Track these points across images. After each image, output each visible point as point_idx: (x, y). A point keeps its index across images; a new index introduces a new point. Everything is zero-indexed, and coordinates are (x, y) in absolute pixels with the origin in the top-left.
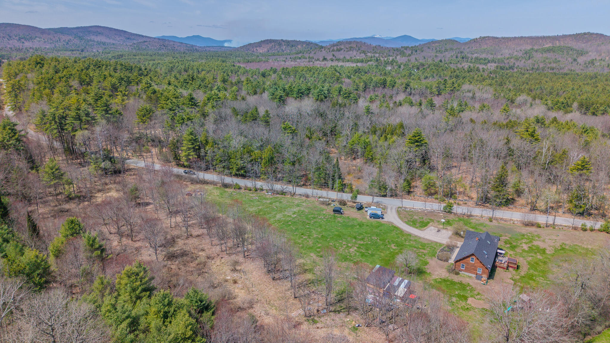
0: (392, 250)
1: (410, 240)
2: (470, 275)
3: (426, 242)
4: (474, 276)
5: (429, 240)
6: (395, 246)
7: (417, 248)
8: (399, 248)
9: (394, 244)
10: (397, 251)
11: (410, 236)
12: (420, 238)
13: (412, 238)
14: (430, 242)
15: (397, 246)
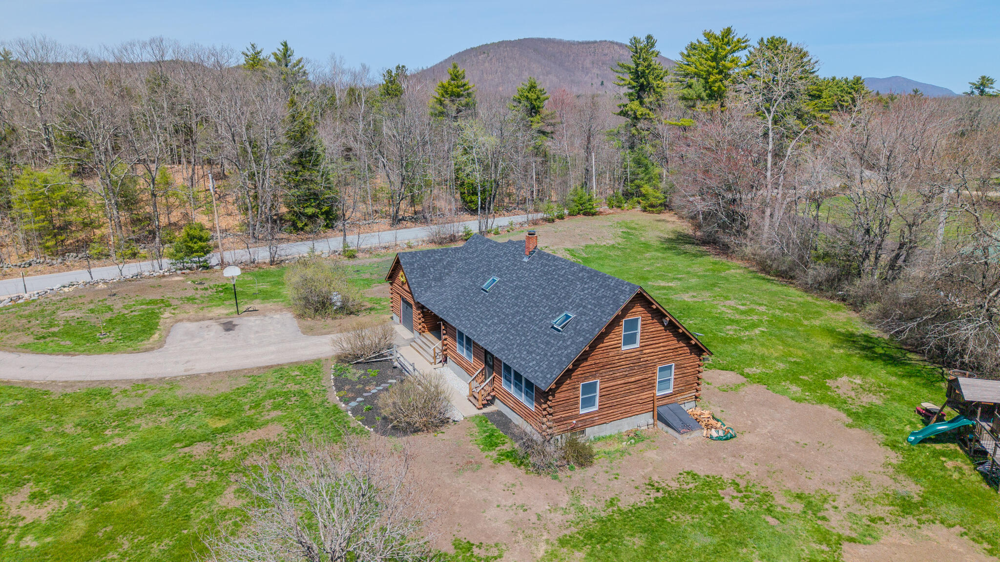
0: (30, 542)
1: (125, 415)
2: (626, 425)
3: (224, 388)
4: (644, 421)
5: (229, 374)
6: (38, 497)
7: (204, 439)
8: (80, 498)
9: (29, 488)
10: (80, 525)
11: (106, 394)
12: (172, 383)
13: (124, 404)
14: (243, 383)
15: (59, 490)
